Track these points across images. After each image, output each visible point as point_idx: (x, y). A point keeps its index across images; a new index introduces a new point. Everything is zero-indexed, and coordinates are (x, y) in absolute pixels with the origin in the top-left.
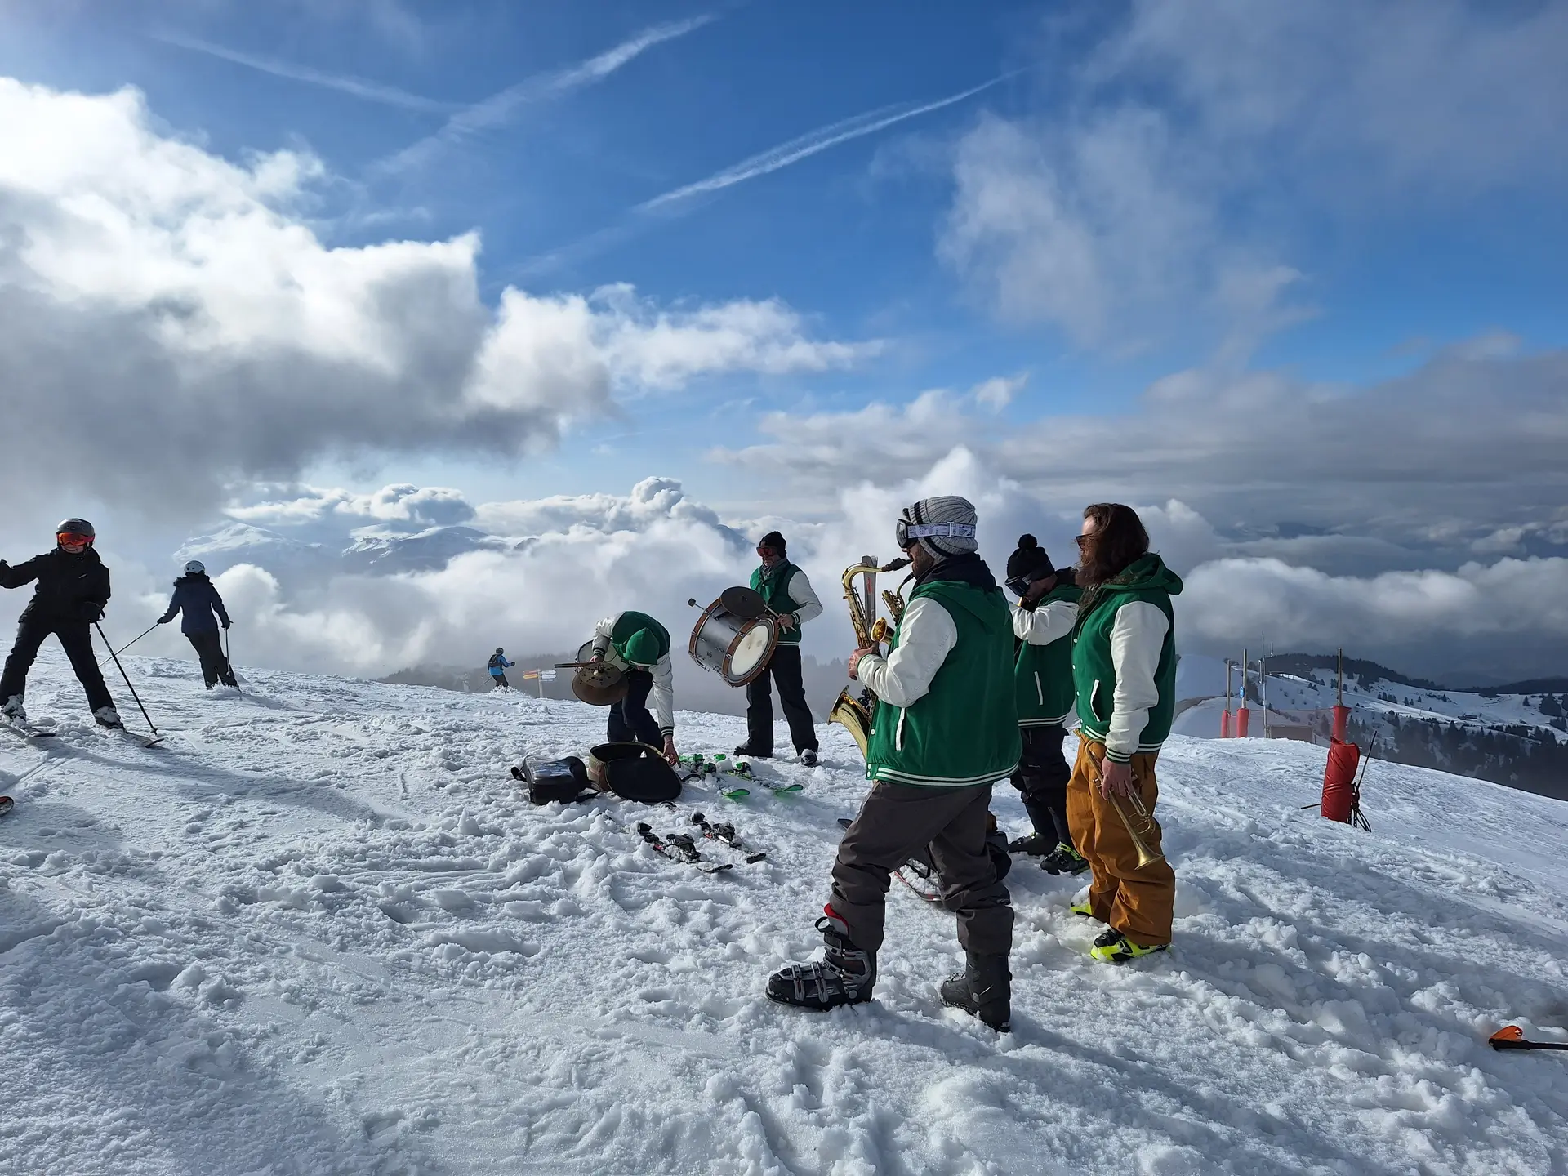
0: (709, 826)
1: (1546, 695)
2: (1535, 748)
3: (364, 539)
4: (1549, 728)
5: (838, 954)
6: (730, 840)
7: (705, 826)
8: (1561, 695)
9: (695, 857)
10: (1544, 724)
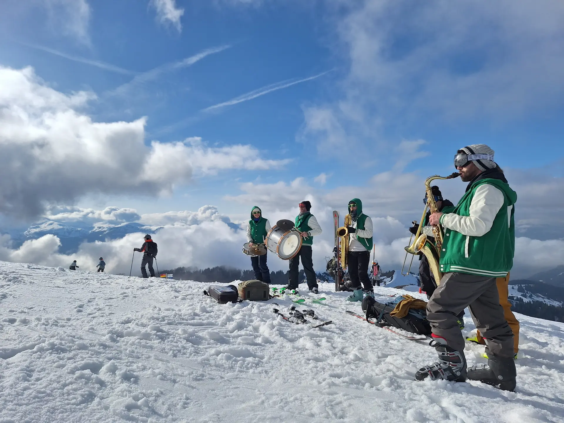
0: (299, 312)
1: (519, 285)
2: (517, 304)
3: (98, 227)
4: (521, 297)
5: (446, 355)
7: (297, 311)
8: (524, 285)
9: (305, 321)
10: (519, 295)
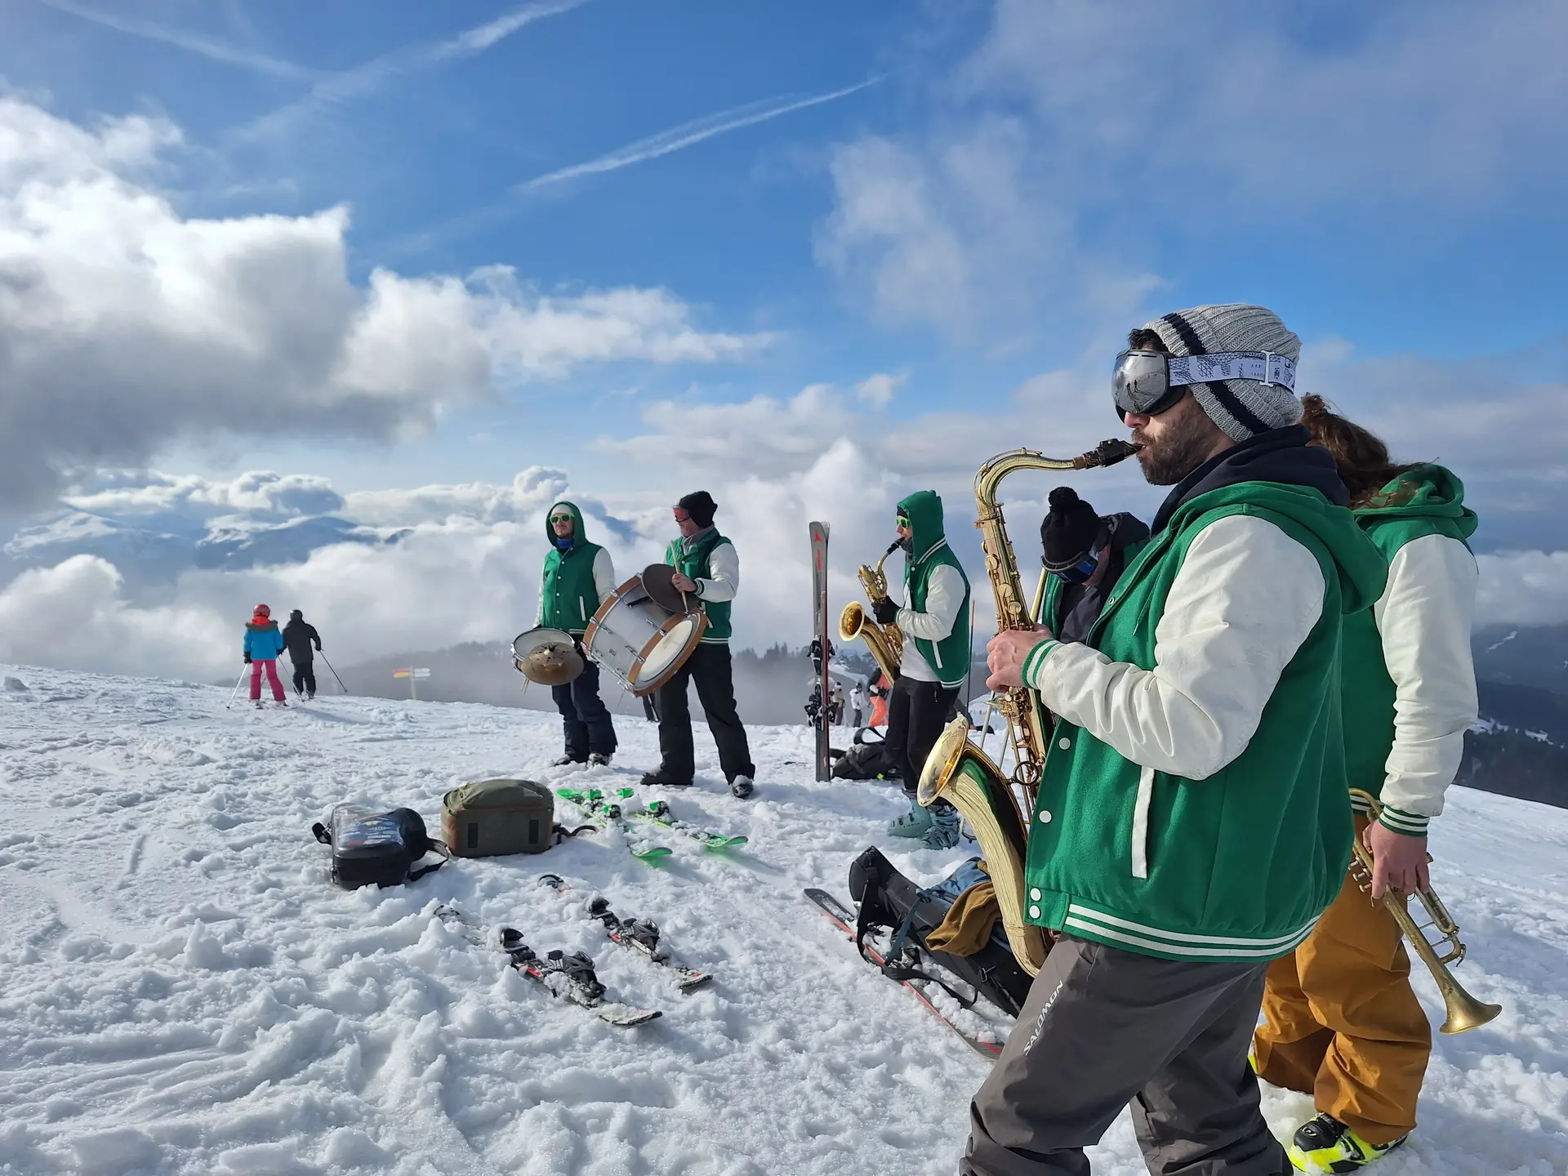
0: (616, 921)
6: (653, 949)
7: (610, 920)
9: (598, 993)
